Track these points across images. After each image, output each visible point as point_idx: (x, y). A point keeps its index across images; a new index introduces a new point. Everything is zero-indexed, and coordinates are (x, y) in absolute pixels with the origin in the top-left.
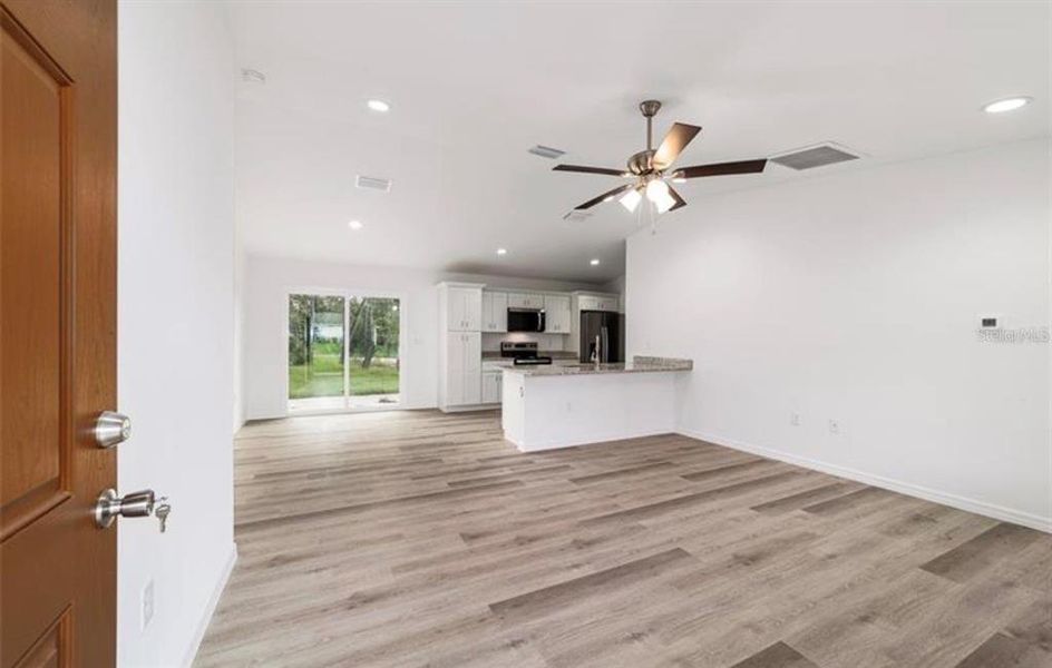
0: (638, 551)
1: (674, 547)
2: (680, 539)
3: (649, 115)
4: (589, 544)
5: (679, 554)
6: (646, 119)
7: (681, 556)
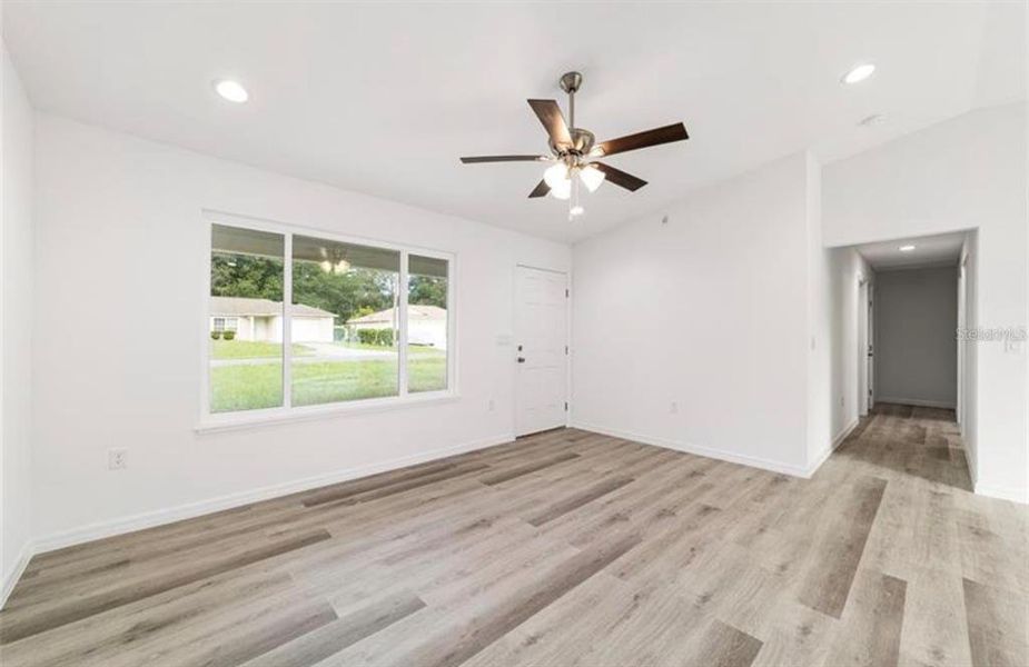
0: (571, 520)
1: (541, 527)
2: (536, 536)
3: (572, 89)
4: (613, 520)
5: (537, 522)
6: (568, 96)
7: (534, 520)
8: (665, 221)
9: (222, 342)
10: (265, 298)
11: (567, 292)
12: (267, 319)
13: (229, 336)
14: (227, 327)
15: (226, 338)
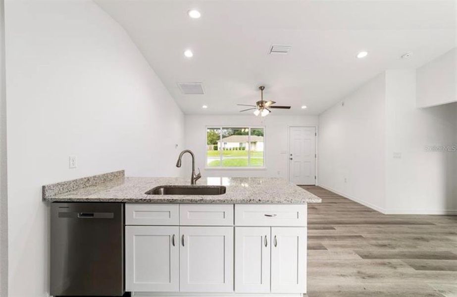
3: (262, 90)
8: (343, 105)
9: (242, 151)
10: (256, 135)
11: (316, 134)
12: (255, 143)
13: (244, 149)
14: (243, 145)
15: (243, 150)
